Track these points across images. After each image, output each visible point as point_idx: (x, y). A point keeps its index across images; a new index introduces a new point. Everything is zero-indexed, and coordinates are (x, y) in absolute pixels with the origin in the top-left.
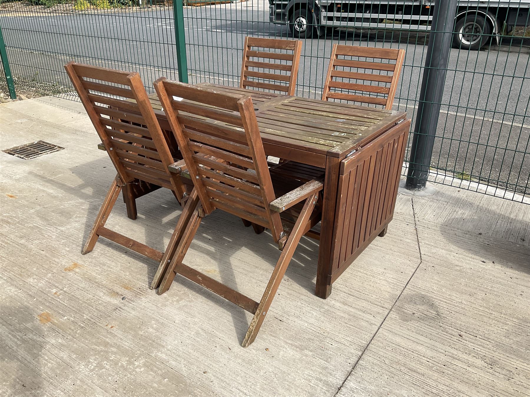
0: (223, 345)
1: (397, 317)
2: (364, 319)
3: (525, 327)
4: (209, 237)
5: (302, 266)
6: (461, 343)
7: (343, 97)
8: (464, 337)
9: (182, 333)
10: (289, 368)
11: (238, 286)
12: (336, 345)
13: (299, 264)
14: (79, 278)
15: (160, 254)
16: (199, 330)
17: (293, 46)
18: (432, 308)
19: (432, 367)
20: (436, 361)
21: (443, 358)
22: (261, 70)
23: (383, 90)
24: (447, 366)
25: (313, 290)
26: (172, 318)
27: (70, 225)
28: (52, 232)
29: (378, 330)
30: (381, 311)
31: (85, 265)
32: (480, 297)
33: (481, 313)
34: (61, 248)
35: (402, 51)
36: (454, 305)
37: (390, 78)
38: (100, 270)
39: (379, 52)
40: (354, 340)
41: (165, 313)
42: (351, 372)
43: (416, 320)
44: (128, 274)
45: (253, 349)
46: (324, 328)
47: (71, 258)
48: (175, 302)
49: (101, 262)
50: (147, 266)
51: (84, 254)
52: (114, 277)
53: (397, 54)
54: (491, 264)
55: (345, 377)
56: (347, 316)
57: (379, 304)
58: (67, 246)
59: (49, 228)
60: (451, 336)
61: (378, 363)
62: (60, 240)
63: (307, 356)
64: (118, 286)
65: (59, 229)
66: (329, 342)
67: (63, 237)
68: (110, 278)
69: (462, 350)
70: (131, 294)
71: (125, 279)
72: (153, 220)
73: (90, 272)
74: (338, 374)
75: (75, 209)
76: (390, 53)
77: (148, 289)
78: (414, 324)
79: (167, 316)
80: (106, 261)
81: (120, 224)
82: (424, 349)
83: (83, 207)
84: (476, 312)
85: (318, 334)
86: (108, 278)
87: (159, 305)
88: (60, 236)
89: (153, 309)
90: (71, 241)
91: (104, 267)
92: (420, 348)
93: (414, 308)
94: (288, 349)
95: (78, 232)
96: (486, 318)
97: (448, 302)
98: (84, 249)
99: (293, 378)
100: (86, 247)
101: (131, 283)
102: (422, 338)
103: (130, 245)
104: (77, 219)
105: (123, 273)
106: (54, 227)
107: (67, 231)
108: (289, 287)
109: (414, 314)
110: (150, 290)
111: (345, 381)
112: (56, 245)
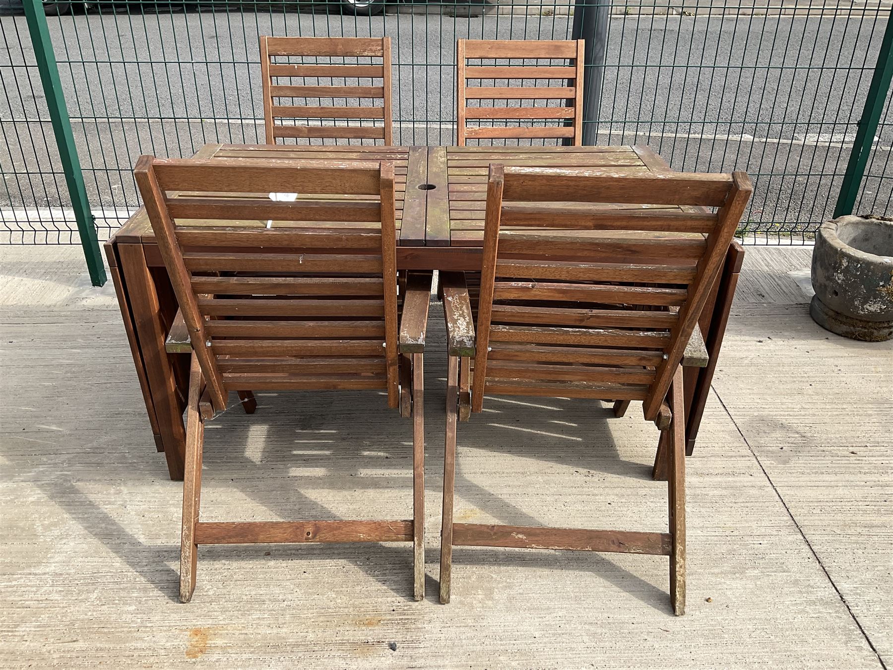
0: (650, 630)
1: (773, 462)
2: (745, 484)
5: (579, 441)
6: (864, 462)
8: (858, 453)
9: (572, 649)
10: (764, 610)
12: (766, 542)
13: (569, 440)
14: (245, 656)
15: (399, 525)
16: (587, 627)
17: (379, 48)
18: (788, 430)
19: (879, 510)
20: (873, 500)
21: (874, 492)
23: (564, 112)
24: (889, 500)
25: (639, 473)
26: (522, 633)
27: (58, 552)
28: (34, 589)
29: (776, 491)
30: (749, 464)
31: (221, 622)
32: (810, 392)
33: (835, 413)
34: (110, 614)
35: (582, 42)
36: (801, 415)
37: (571, 90)
38: (266, 616)
39: (544, 48)
40: (773, 522)
41: (500, 631)
42: (824, 568)
43: (794, 456)
44: (334, 596)
45: (693, 610)
46: (723, 525)
47: (168, 624)
48: (487, 602)
49: (245, 598)
50: (345, 560)
51: (189, 601)
52: (314, 615)
53: (575, 49)
54: (770, 341)
55: (827, 580)
56: (724, 492)
57: (733, 454)
58: (117, 602)
59: (14, 583)
60: (848, 458)
61: (830, 538)
62: (83, 597)
63: (758, 578)
64: (348, 628)
65: (45, 574)
66: (755, 542)
67: (81, 588)
68: (309, 622)
69: (876, 471)
70: (394, 631)
71: (340, 608)
72: (229, 464)
73: (252, 632)
74: (817, 580)
75: (16, 511)
76: (562, 49)
77: (410, 603)
78: (798, 463)
79: (510, 633)
80: (253, 593)
81: (170, 502)
82: (846, 492)
83: (31, 499)
84: (829, 413)
85: (729, 538)
86: (304, 623)
87: (470, 622)
88: (70, 588)
89: (469, 635)
90: (111, 586)
91: (266, 606)
92: (840, 492)
93: (773, 440)
94: (728, 582)
95: (100, 560)
96: (847, 418)
97: (791, 413)
98: (185, 590)
99: (785, 621)
100: (187, 584)
101: (362, 609)
102: (827, 477)
103: (308, 534)
104: (56, 532)
105: (321, 597)
106: (20, 574)
107: (69, 569)
108: (607, 484)
109: (782, 448)
110: (417, 603)
111: (834, 585)
112: (90, 613)
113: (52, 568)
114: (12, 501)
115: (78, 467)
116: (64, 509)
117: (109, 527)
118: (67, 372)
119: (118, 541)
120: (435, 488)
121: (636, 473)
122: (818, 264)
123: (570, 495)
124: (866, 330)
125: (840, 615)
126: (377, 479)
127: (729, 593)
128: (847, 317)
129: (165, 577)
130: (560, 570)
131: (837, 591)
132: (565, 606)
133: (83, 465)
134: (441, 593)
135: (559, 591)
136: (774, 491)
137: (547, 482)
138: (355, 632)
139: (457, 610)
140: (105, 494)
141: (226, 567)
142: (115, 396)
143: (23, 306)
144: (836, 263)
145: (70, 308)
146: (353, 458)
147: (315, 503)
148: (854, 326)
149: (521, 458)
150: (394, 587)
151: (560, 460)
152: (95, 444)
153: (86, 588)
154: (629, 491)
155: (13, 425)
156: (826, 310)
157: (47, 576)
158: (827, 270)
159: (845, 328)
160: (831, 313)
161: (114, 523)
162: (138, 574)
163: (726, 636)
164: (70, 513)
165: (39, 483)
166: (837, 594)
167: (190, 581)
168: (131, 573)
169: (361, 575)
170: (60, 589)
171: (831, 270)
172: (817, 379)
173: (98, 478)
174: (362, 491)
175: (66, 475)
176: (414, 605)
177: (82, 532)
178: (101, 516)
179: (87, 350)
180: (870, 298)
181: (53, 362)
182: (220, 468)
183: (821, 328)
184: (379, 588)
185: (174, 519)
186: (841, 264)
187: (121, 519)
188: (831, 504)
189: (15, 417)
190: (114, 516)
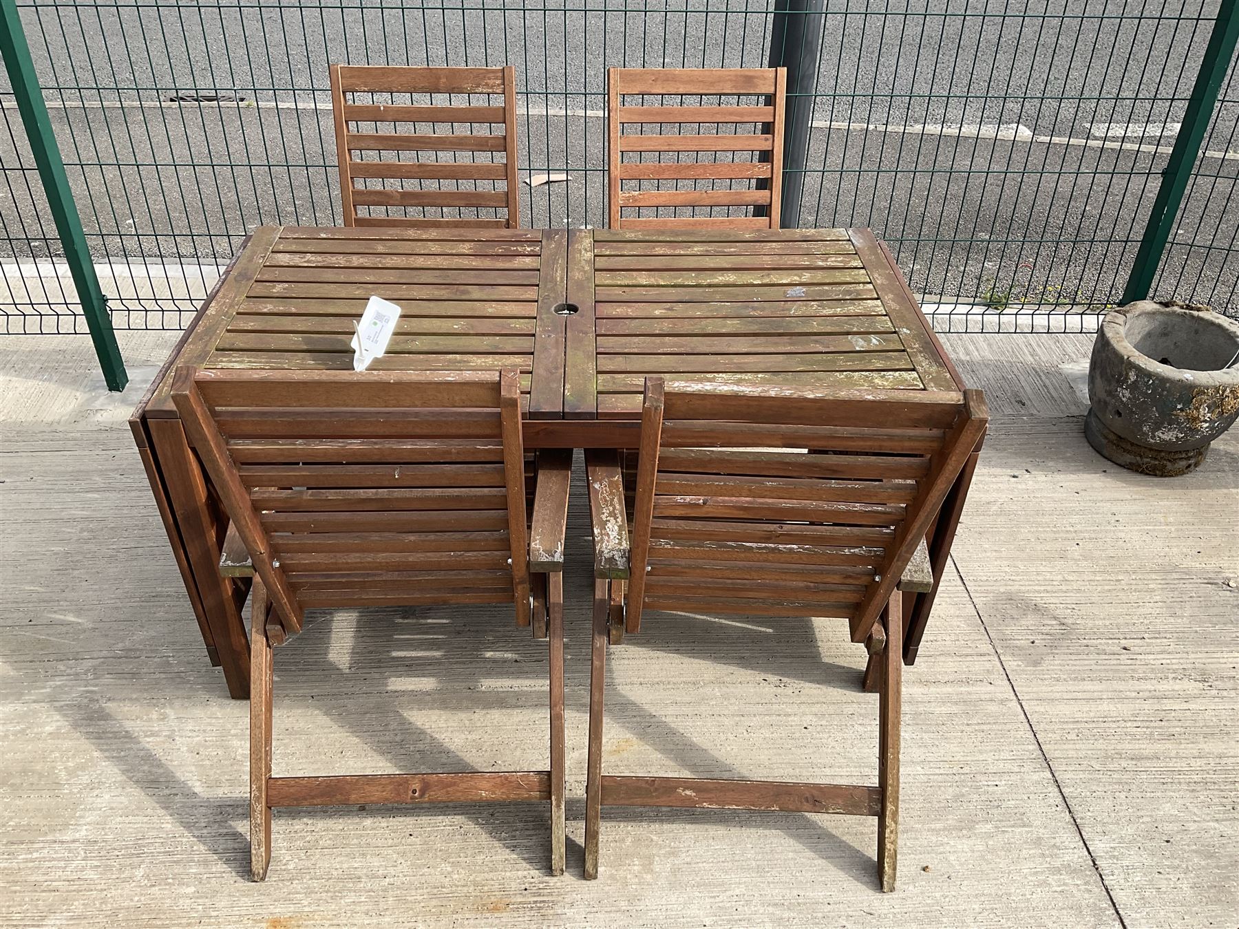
0: (850, 913)
1: (1020, 663)
2: (983, 697)
3: (1175, 582)
4: (508, 655)
5: (769, 634)
6: (1138, 662)
7: (664, 199)
8: (1132, 648)
10: (994, 882)
11: (715, 753)
12: (1003, 782)
13: (756, 631)
15: (531, 779)
16: (771, 909)
17: (499, 82)
18: (1043, 614)
19: (1152, 734)
20: (1146, 719)
21: (1148, 706)
22: (408, 158)
23: (757, 169)
24: (1166, 719)
25: (846, 681)
26: (689, 920)
27: (90, 809)
28: (62, 864)
29: (1022, 707)
30: (988, 666)
31: (306, 909)
32: (1076, 555)
33: (1106, 588)
34: (162, 898)
35: (783, 71)
36: (1061, 591)
37: (767, 139)
38: (363, 899)
39: (729, 80)
40: (1014, 753)
41: (661, 917)
42: (1075, 820)
43: (1048, 654)
44: (449, 869)
45: (905, 884)
46: (951, 759)
47: (237, 913)
48: (645, 876)
49: (335, 873)
50: (463, 817)
51: (263, 879)
52: (425, 897)
53: (774, 81)
54: (1028, 475)
55: (1078, 838)
56: (955, 709)
57: (969, 651)
58: (170, 881)
59: (35, 855)
60: (1117, 657)
61: (1087, 776)
62: (126, 874)
63: (990, 836)
64: (467, 916)
65: (74, 841)
66: (990, 783)
67: (122, 861)
68: (418, 907)
69: (1153, 676)
70: (527, 918)
71: (458, 886)
72: (308, 673)
73: (345, 922)
74: (1065, 838)
75: (30, 747)
76: (755, 80)
77: (547, 878)
78: (1053, 664)
79: (673, 921)
80: (345, 866)
81: (232, 732)
82: (1112, 707)
83: (48, 729)
84: (1099, 588)
85: (957, 778)
86: (412, 909)
87: (623, 905)
88: (109, 863)
89: (621, 923)
90: (161, 858)
91: (362, 885)
92: (1105, 707)
93: (1021, 630)
94: (952, 843)
95: (146, 819)
96: (1121, 594)
97: (1049, 588)
98: (257, 866)
99: (1021, 897)
100: (260, 859)
101: (486, 888)
102: (1088, 686)
103: (414, 792)
104: (85, 779)
105: (433, 871)
106: (43, 842)
107: (106, 834)
108: (803, 699)
109: (1033, 643)
110: (555, 879)
111: (1085, 845)
112: (136, 899)
113: (82, 833)
114: (23, 731)
115: (107, 680)
116: (94, 744)
117: (154, 770)
118: (82, 530)
119: (167, 792)
120: (579, 707)
121: (841, 681)
122: (1098, 372)
123: (755, 715)
124: (1157, 463)
125: (1089, 887)
126: (503, 695)
127: (952, 858)
128: (1132, 444)
129: (231, 844)
130: (739, 829)
131: (1090, 853)
132: (744, 880)
133: (114, 676)
134: (587, 867)
135: (737, 858)
136: (1019, 706)
137: (725, 697)
138: (477, 921)
139: (607, 888)
140: (146, 721)
141: (309, 828)
142: (149, 568)
143: (15, 423)
144: (1120, 375)
145: (80, 427)
146: (471, 662)
147: (423, 732)
148: (1141, 456)
149: (693, 660)
150: (526, 856)
151: (744, 662)
152: (127, 644)
153: (129, 861)
154: (832, 709)
155: (15, 615)
156: (1105, 431)
157: (77, 844)
158: (1109, 382)
159: (1128, 458)
160: (1112, 437)
161: (160, 765)
162: (195, 839)
163: (945, 920)
164: (101, 750)
165: (57, 704)
166: (1089, 857)
167: (263, 854)
168: (187, 838)
169: (484, 838)
170: (96, 863)
171: (1114, 383)
172: (1087, 535)
173: (134, 696)
174: (484, 712)
175: (92, 692)
176: (552, 881)
177: (119, 779)
178: (142, 753)
179: (107, 494)
180: (1163, 423)
181: (64, 514)
182: (296, 679)
183: (1098, 455)
184: (507, 857)
185: (238, 758)
186: (1127, 378)
187: (169, 758)
188: (1091, 726)
189: (17, 602)
190: (159, 753)
